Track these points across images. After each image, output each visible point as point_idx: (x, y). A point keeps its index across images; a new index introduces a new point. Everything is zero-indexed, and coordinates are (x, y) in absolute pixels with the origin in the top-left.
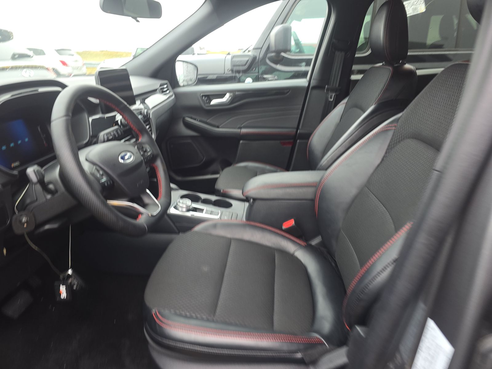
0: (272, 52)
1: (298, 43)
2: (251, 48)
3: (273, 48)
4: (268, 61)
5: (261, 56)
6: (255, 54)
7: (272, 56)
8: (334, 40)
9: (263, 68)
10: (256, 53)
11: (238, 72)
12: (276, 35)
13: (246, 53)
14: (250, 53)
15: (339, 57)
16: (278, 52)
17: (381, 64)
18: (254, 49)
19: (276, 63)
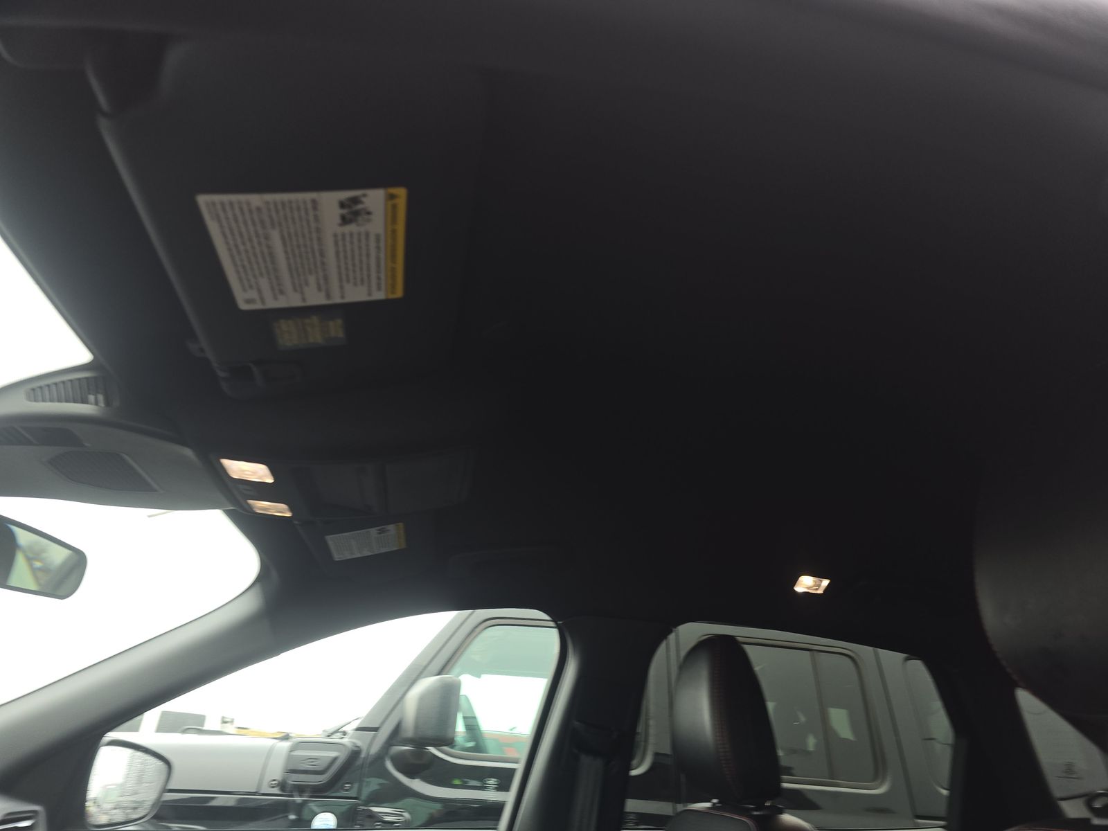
0: (406, 742)
1: (472, 727)
2: (349, 729)
3: (409, 730)
4: (389, 766)
5: (375, 749)
6: (359, 743)
7: (403, 753)
8: (576, 723)
9: (373, 784)
10: (363, 741)
11: (300, 789)
12: (422, 699)
13: (336, 739)
14: (346, 741)
15: (590, 769)
16: (420, 743)
17: (708, 805)
18: (359, 729)
19: (411, 773)
